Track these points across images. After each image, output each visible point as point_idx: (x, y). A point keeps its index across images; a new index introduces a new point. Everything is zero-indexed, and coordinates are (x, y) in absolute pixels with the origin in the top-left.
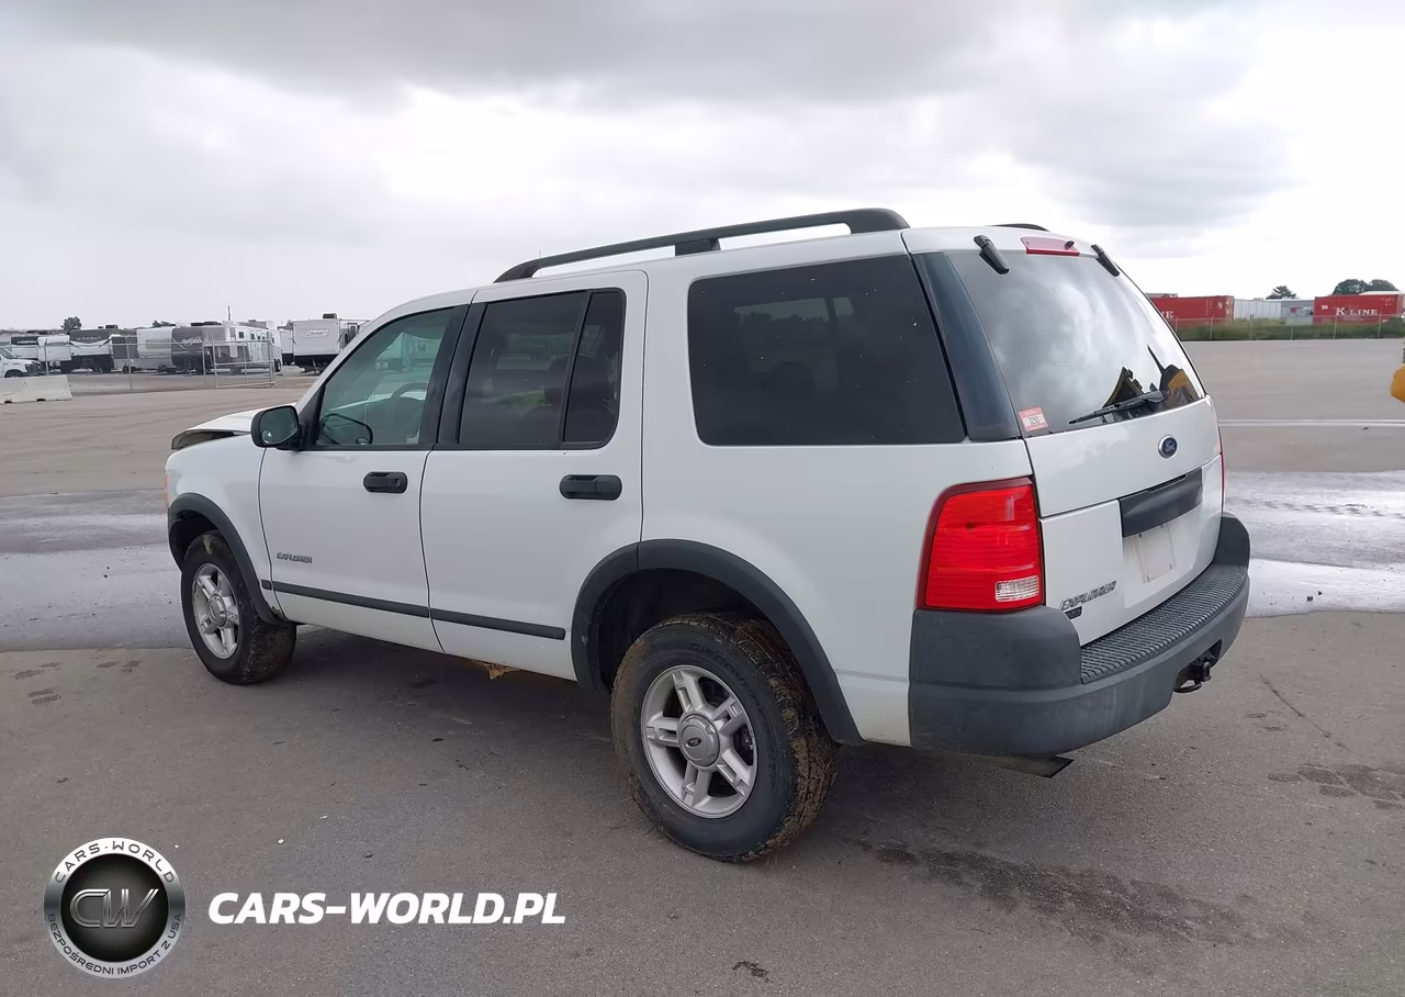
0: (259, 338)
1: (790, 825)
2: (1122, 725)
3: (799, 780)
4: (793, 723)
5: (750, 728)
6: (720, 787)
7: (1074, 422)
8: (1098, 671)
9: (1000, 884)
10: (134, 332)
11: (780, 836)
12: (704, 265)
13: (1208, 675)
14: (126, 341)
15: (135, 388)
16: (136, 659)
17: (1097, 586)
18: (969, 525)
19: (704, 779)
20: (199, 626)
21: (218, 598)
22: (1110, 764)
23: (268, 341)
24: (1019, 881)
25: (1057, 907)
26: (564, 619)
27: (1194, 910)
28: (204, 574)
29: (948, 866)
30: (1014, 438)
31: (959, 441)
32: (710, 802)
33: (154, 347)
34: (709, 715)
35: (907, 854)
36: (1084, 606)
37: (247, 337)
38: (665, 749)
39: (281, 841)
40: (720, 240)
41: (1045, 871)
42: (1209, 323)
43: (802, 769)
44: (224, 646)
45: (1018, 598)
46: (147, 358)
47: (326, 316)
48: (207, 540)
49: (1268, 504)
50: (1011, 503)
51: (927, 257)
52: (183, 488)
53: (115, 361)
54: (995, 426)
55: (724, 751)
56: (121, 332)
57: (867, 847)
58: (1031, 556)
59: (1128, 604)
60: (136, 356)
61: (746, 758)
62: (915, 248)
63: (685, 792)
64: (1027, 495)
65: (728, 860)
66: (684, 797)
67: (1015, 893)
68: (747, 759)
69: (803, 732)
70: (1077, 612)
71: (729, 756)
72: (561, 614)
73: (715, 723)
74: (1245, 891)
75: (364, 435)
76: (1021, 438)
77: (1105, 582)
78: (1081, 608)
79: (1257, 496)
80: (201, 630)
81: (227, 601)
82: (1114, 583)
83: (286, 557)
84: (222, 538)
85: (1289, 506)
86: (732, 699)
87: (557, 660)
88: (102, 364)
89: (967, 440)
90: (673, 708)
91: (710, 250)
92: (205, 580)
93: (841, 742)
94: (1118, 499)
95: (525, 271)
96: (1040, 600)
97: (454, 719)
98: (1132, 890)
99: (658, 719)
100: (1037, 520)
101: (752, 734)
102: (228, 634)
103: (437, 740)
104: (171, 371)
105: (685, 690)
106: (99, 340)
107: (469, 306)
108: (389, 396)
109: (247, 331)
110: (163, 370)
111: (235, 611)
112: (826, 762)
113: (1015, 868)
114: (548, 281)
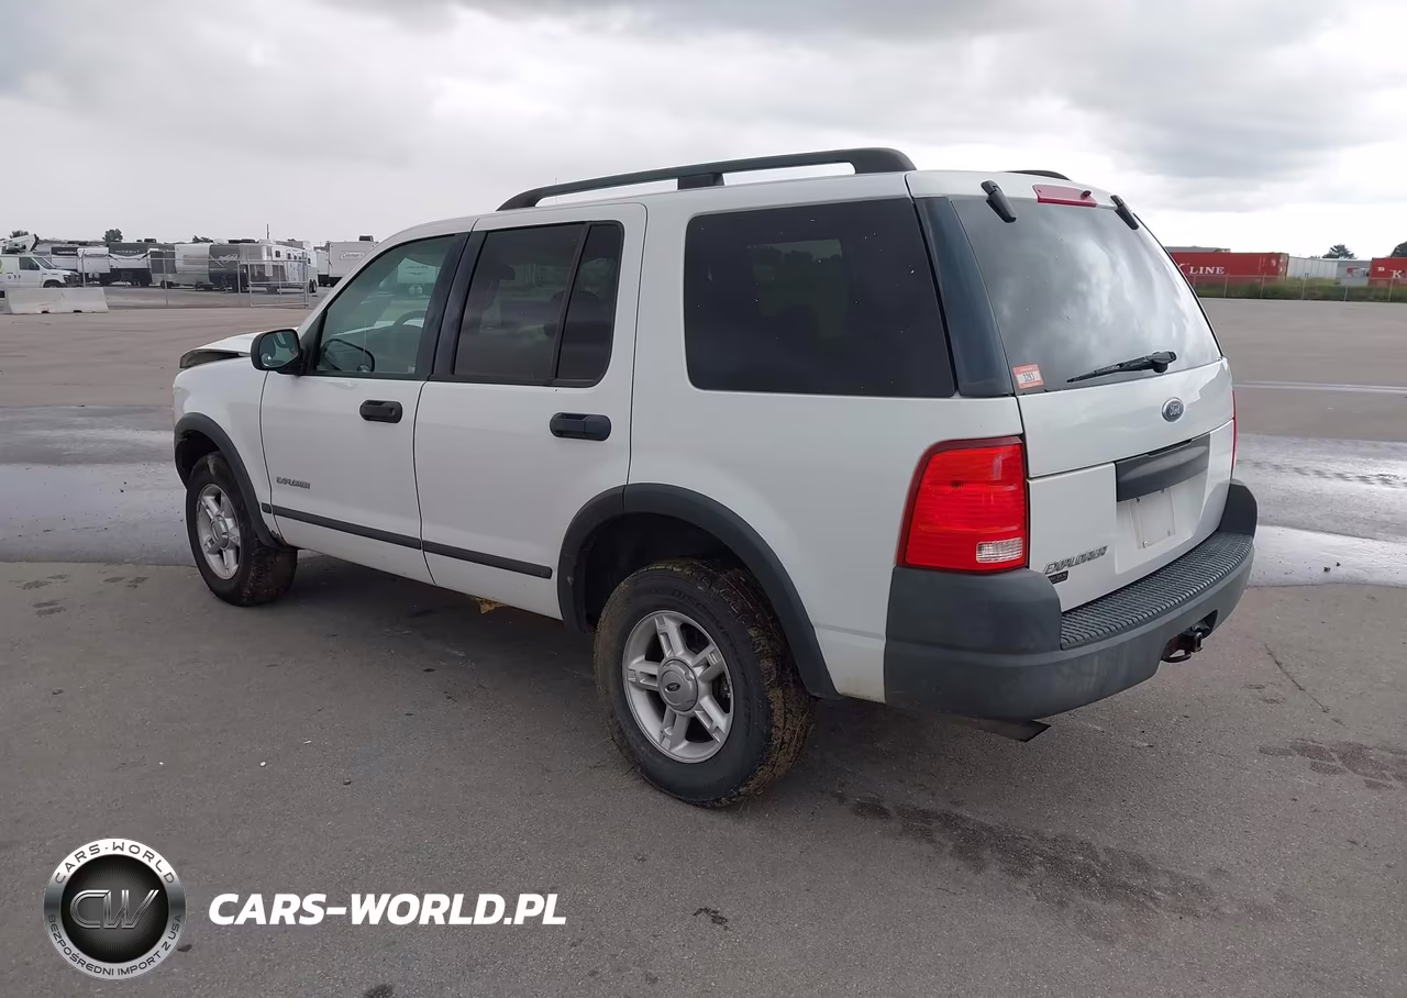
0: (295, 257)
1: (763, 774)
2: (1101, 693)
3: (773, 730)
4: (770, 674)
5: (728, 677)
6: (697, 732)
7: (1072, 380)
8: (1079, 638)
9: (972, 844)
10: (172, 247)
11: (752, 784)
12: (706, 200)
13: (1199, 645)
14: (163, 255)
15: (169, 303)
16: (142, 576)
17: (1085, 550)
18: (956, 484)
19: (682, 724)
20: (203, 547)
21: (221, 520)
22: (1099, 728)
23: (304, 261)
24: (992, 842)
25: (1027, 871)
26: (551, 558)
27: (1164, 881)
28: (208, 494)
29: (920, 823)
30: (1006, 395)
31: (948, 395)
32: (686, 747)
33: (193, 263)
34: (689, 662)
35: (881, 808)
36: (1069, 570)
37: (284, 256)
38: (645, 693)
39: (263, 764)
40: (724, 175)
41: (1020, 834)
42: (1262, 281)
43: (778, 719)
44: (226, 566)
45: (1000, 560)
46: (184, 273)
47: (362, 238)
48: (211, 461)
49: (1298, 470)
50: (998, 461)
51: (929, 201)
52: (190, 406)
53: (154, 276)
54: (990, 383)
55: (702, 697)
56: (160, 246)
57: (842, 799)
58: (1016, 517)
59: (1118, 571)
60: (174, 271)
61: (724, 705)
62: (919, 191)
63: (663, 736)
64: (1015, 453)
65: (702, 805)
66: (662, 740)
67: (987, 854)
68: (724, 707)
69: (781, 682)
70: (1064, 576)
71: (707, 703)
72: (549, 554)
73: (695, 669)
74: (1220, 864)
75: (365, 363)
76: (1014, 395)
77: (1094, 547)
78: (1067, 572)
79: (1287, 461)
80: (205, 550)
81: (229, 522)
82: (1105, 548)
83: (285, 481)
84: (225, 459)
85: (1319, 473)
86: (712, 647)
87: (543, 598)
88: (140, 278)
89: (957, 395)
90: (655, 653)
91: (714, 185)
92: (209, 500)
93: (817, 695)
94: (1114, 462)
95: (528, 200)
96: (1023, 563)
97: (448, 650)
98: (1103, 857)
99: (641, 662)
100: (1024, 480)
101: (730, 683)
102: (230, 555)
103: (429, 670)
104: (208, 288)
105: (666, 635)
106: (137, 254)
107: (469, 234)
108: (391, 323)
109: (283, 250)
110: (200, 286)
111: (237, 533)
112: (803, 714)
113: (990, 830)
114: (550, 210)
